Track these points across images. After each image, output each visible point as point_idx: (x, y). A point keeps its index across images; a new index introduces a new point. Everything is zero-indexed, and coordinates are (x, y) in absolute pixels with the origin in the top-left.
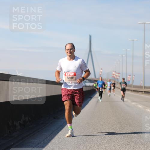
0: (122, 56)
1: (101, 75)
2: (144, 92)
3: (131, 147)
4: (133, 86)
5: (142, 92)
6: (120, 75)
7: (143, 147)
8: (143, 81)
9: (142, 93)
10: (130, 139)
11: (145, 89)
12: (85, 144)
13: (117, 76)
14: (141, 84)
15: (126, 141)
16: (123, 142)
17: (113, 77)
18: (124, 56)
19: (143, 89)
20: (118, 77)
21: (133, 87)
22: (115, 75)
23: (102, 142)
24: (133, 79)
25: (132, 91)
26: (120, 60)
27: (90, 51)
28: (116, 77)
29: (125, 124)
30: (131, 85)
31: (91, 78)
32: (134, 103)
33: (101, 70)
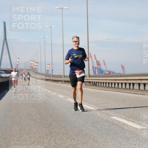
0: (40, 44)
1: (18, 65)
2: (65, 81)
3: (52, 138)
4: (53, 75)
5: (62, 81)
6: (38, 64)
7: (65, 137)
8: (63, 71)
9: (62, 83)
10: (52, 129)
11: (65, 78)
12: (4, 137)
13: (35, 65)
14: (61, 73)
15: (47, 132)
16: (44, 133)
17: (31, 66)
18: (41, 43)
19: (63, 78)
20: (37, 67)
21: (53, 77)
22: (33, 65)
23: (22, 134)
24: (53, 68)
25: (52, 80)
26: (38, 48)
27: (5, 39)
28: (34, 67)
29: (45, 115)
30: (50, 74)
31: (8, 69)
32: (54, 93)
33: (18, 60)
